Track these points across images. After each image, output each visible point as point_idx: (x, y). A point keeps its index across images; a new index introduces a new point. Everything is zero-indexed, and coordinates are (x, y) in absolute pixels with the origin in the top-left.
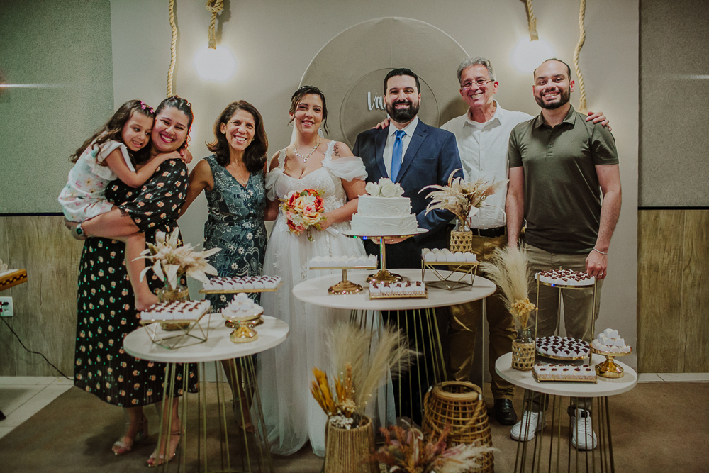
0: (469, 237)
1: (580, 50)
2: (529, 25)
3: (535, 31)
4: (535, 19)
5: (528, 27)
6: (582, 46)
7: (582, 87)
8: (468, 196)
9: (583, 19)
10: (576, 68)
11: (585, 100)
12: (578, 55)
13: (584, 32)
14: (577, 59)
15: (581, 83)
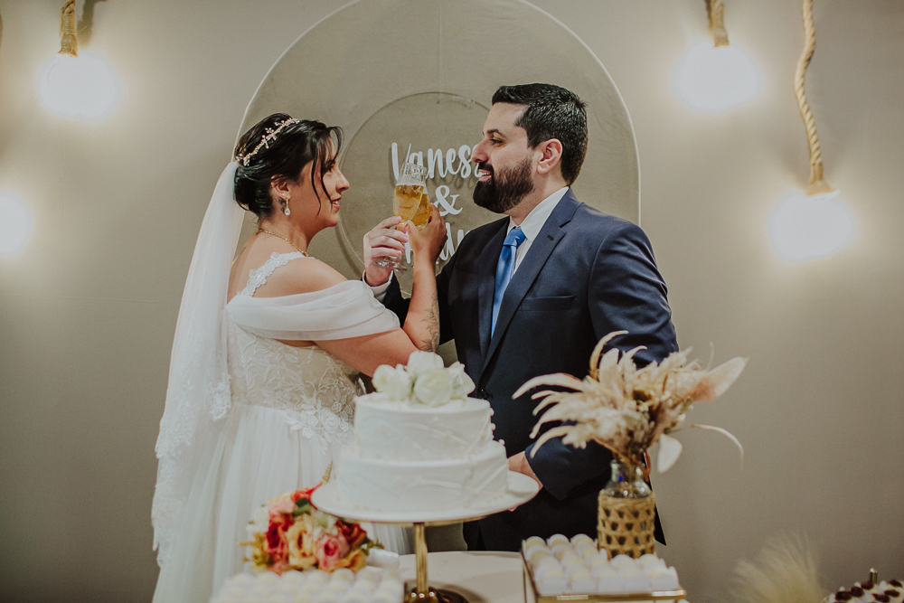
0: (648, 512)
1: (806, 68)
2: (710, 17)
3: (722, 27)
4: (722, 5)
5: (706, 22)
6: (809, 60)
7: (814, 138)
8: (650, 408)
9: (811, 9)
10: (802, 102)
11: (821, 164)
12: (803, 76)
13: (814, 35)
14: (803, 85)
15: (812, 131)
